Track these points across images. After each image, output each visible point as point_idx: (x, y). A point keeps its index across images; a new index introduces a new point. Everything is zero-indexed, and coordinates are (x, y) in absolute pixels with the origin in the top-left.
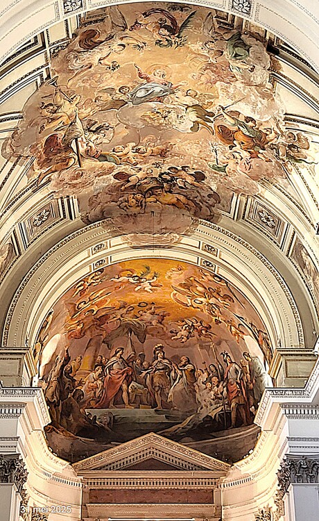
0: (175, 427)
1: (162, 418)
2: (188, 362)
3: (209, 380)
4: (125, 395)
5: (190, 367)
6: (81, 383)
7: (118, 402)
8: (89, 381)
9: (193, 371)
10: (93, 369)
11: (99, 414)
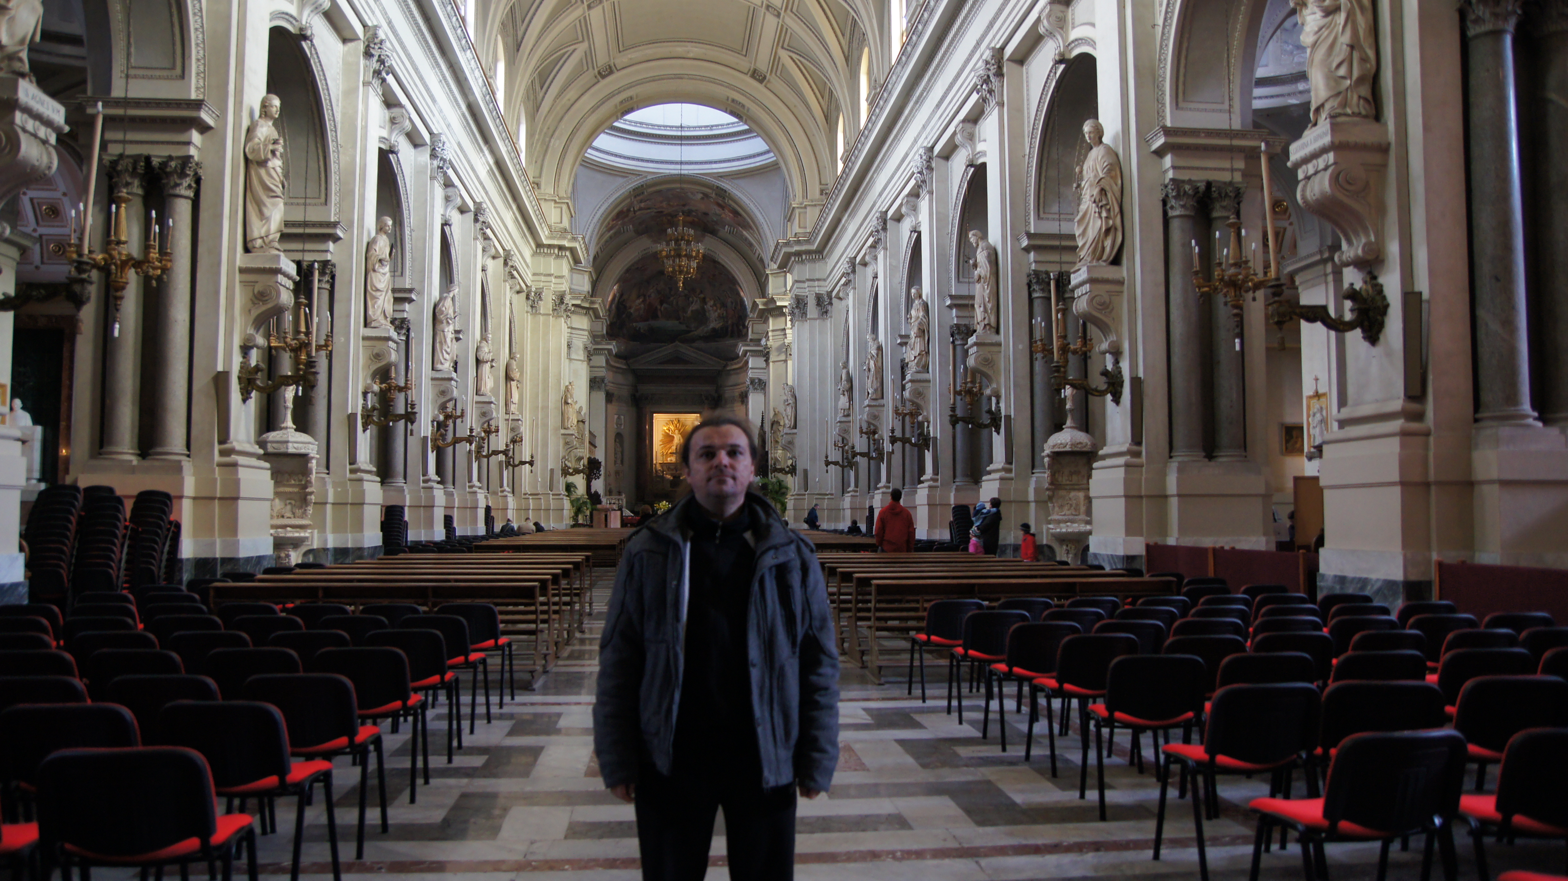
0: (692, 333)
1: (683, 327)
2: (701, 292)
3: (715, 305)
4: (659, 314)
5: (702, 296)
6: (630, 308)
7: (655, 317)
8: (636, 305)
9: (704, 298)
10: (638, 297)
11: (642, 326)
